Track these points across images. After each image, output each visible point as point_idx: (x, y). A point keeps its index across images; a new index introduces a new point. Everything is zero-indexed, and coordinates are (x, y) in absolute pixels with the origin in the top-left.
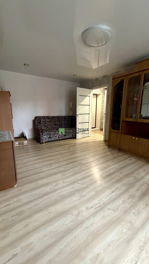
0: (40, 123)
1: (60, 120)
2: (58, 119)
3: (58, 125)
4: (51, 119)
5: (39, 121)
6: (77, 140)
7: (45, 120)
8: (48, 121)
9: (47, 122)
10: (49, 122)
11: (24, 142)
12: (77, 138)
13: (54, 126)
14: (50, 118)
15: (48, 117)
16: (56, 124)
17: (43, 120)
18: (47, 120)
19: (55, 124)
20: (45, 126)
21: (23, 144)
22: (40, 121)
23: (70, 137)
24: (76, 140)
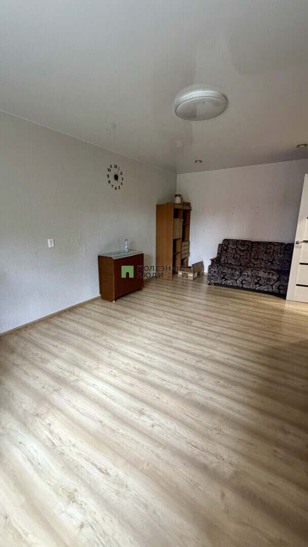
0: (226, 252)
1: (272, 251)
2: (267, 248)
3: (263, 260)
4: (249, 246)
5: (225, 248)
6: (286, 301)
7: (237, 247)
8: (242, 249)
9: (240, 250)
10: (243, 251)
11: (189, 275)
12: (287, 299)
13: (253, 261)
14: (247, 245)
15: (243, 243)
16: (260, 257)
17: (232, 247)
18: (240, 247)
19: (256, 257)
20: (234, 258)
21: (187, 277)
22: (228, 247)
23: (270, 290)
24: (282, 301)
